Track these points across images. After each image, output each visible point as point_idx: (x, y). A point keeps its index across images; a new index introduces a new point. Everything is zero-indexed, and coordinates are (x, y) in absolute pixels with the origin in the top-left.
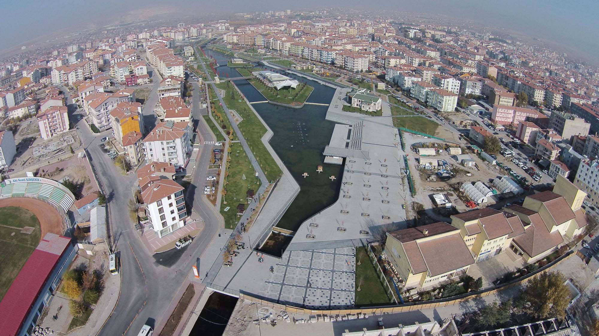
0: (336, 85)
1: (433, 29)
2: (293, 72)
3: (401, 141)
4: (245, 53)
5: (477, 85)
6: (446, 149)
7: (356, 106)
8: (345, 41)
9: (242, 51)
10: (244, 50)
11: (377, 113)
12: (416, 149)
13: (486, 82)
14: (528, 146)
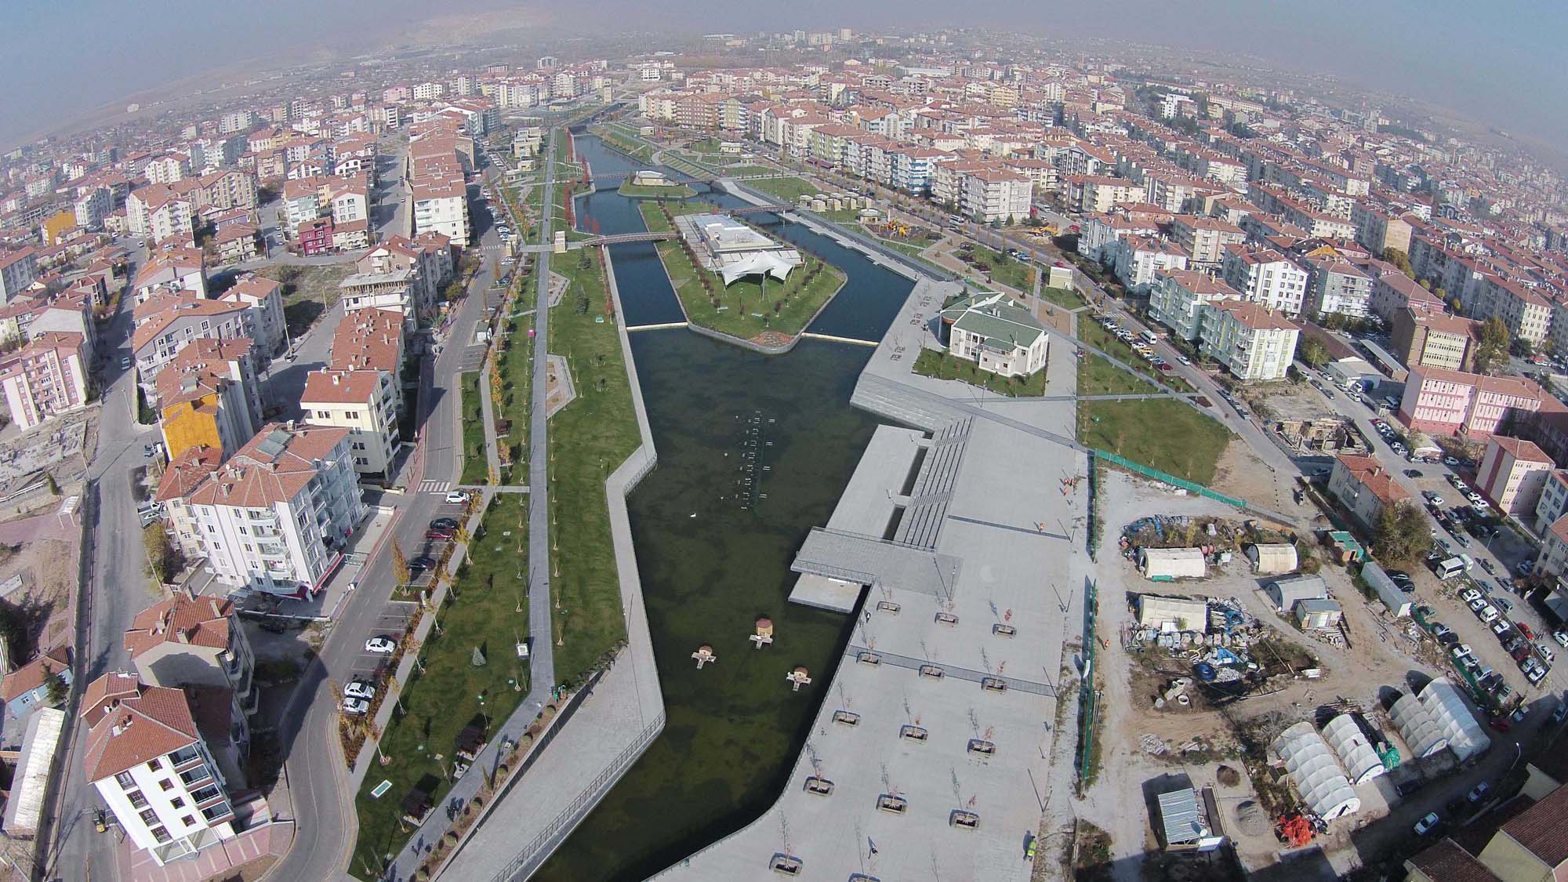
0: (918, 269)
1: (1230, 95)
2: (801, 220)
3: (1091, 508)
4: (683, 152)
5: (1358, 286)
6: (1245, 547)
7: (961, 354)
8: (974, 123)
9: (677, 145)
10: (682, 142)
11: (1026, 386)
12: (1137, 550)
13: (1384, 273)
14: (1512, 524)
